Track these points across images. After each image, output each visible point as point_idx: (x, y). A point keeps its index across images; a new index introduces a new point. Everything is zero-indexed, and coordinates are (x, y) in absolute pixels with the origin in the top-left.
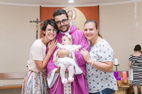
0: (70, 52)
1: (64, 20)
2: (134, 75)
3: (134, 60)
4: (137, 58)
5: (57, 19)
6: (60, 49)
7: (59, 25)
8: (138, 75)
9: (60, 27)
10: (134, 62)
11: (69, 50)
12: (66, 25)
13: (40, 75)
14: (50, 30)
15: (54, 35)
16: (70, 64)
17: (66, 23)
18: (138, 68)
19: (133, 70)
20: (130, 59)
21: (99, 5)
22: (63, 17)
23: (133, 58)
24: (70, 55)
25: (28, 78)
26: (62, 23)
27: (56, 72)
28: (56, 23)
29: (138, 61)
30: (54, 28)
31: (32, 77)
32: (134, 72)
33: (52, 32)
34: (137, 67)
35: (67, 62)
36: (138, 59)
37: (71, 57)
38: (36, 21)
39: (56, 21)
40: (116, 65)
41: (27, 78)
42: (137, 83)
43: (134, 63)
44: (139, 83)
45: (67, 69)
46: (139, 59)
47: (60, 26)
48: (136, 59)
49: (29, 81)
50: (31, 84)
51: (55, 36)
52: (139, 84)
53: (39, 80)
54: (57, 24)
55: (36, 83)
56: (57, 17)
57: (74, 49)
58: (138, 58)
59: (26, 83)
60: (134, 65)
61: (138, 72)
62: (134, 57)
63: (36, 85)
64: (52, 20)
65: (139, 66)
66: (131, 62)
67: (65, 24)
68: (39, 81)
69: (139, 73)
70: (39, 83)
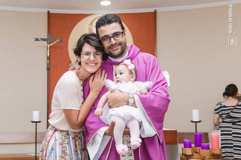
0: (131, 96)
1: (116, 34)
2: (222, 140)
3: (224, 112)
4: (229, 109)
5: (103, 31)
6: (111, 92)
7: (106, 44)
8: (232, 140)
9: (109, 48)
10: (224, 116)
11: (127, 92)
12: (120, 44)
13: (69, 137)
14: (88, 54)
15: (96, 64)
16: (132, 118)
17: (120, 39)
18: (230, 127)
19: (221, 131)
20: (216, 110)
21: (155, 11)
22: (114, 28)
23: (223, 109)
24: (131, 101)
25: (49, 142)
26: (112, 38)
27: (105, 134)
28: (100, 39)
29: (232, 115)
30: (95, 51)
31: (56, 140)
32: (222, 135)
33: (92, 58)
34: (230, 125)
35: (127, 115)
36: (232, 112)
37: (134, 105)
38: (46, 38)
39: (101, 35)
40: (196, 122)
41: (47, 143)
42: (229, 155)
43: (224, 119)
44: (232, 155)
45: (126, 127)
46: (235, 110)
47: (110, 45)
48: (229, 111)
49: (50, 148)
50: (52, 154)
51: (99, 65)
52: (233, 157)
53: (67, 146)
54: (102, 41)
55: (63, 152)
56: (102, 28)
57: (139, 90)
58: (232, 109)
59: (45, 152)
60: (223, 122)
61: (230, 135)
62: (225, 107)
63: (63, 155)
64: (94, 35)
65: (234, 123)
66: (217, 116)
67: (117, 42)
68: (67, 148)
69: (233, 137)
70: (68, 151)
